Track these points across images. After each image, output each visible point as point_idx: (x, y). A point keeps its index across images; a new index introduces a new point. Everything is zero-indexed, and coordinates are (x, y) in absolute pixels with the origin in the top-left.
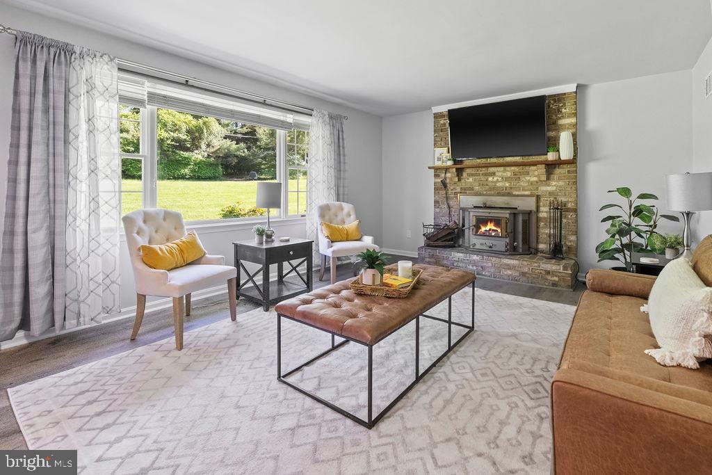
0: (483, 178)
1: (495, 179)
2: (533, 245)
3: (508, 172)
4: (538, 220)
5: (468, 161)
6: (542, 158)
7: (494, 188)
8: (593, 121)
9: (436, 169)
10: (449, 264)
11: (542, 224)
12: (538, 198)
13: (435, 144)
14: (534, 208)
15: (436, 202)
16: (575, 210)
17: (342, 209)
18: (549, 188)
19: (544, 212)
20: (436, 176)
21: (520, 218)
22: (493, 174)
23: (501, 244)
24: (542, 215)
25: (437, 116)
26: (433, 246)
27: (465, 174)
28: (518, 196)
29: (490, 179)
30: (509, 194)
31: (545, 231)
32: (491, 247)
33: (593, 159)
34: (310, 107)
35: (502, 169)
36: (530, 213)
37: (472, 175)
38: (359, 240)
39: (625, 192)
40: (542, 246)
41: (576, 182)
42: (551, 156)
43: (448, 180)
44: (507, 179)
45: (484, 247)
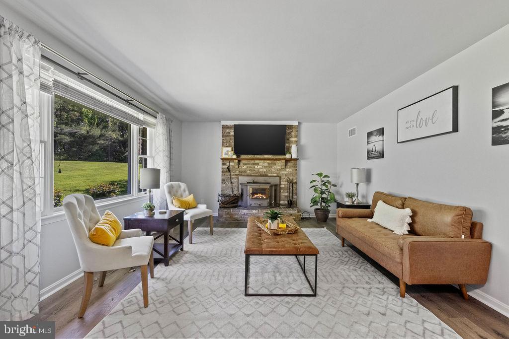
0: (252, 166)
1: (259, 167)
2: (278, 202)
3: (266, 163)
4: (280, 188)
5: (243, 157)
6: (282, 157)
7: (258, 172)
8: (303, 141)
9: (223, 160)
10: (238, 217)
11: (282, 191)
12: (280, 177)
13: (223, 144)
14: (278, 183)
15: (223, 180)
16: (296, 183)
17: (180, 187)
18: (285, 172)
19: (284, 184)
20: (223, 164)
21: (274, 188)
22: (258, 164)
23: (265, 203)
24: (282, 186)
25: (224, 127)
26: (227, 208)
27: (241, 164)
28: (271, 176)
29: (256, 167)
30: (266, 176)
31: (284, 194)
32: (260, 205)
33: (303, 159)
34: (156, 110)
35: (262, 161)
36: (276, 185)
37: (246, 164)
38: (195, 207)
39: (320, 175)
40: (282, 202)
41: (296, 169)
42: (288, 156)
43: (231, 167)
44: (265, 167)
45: (257, 205)
